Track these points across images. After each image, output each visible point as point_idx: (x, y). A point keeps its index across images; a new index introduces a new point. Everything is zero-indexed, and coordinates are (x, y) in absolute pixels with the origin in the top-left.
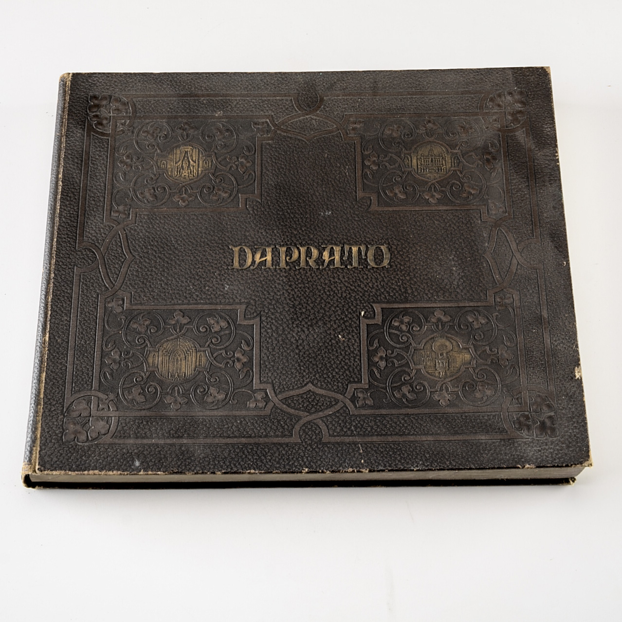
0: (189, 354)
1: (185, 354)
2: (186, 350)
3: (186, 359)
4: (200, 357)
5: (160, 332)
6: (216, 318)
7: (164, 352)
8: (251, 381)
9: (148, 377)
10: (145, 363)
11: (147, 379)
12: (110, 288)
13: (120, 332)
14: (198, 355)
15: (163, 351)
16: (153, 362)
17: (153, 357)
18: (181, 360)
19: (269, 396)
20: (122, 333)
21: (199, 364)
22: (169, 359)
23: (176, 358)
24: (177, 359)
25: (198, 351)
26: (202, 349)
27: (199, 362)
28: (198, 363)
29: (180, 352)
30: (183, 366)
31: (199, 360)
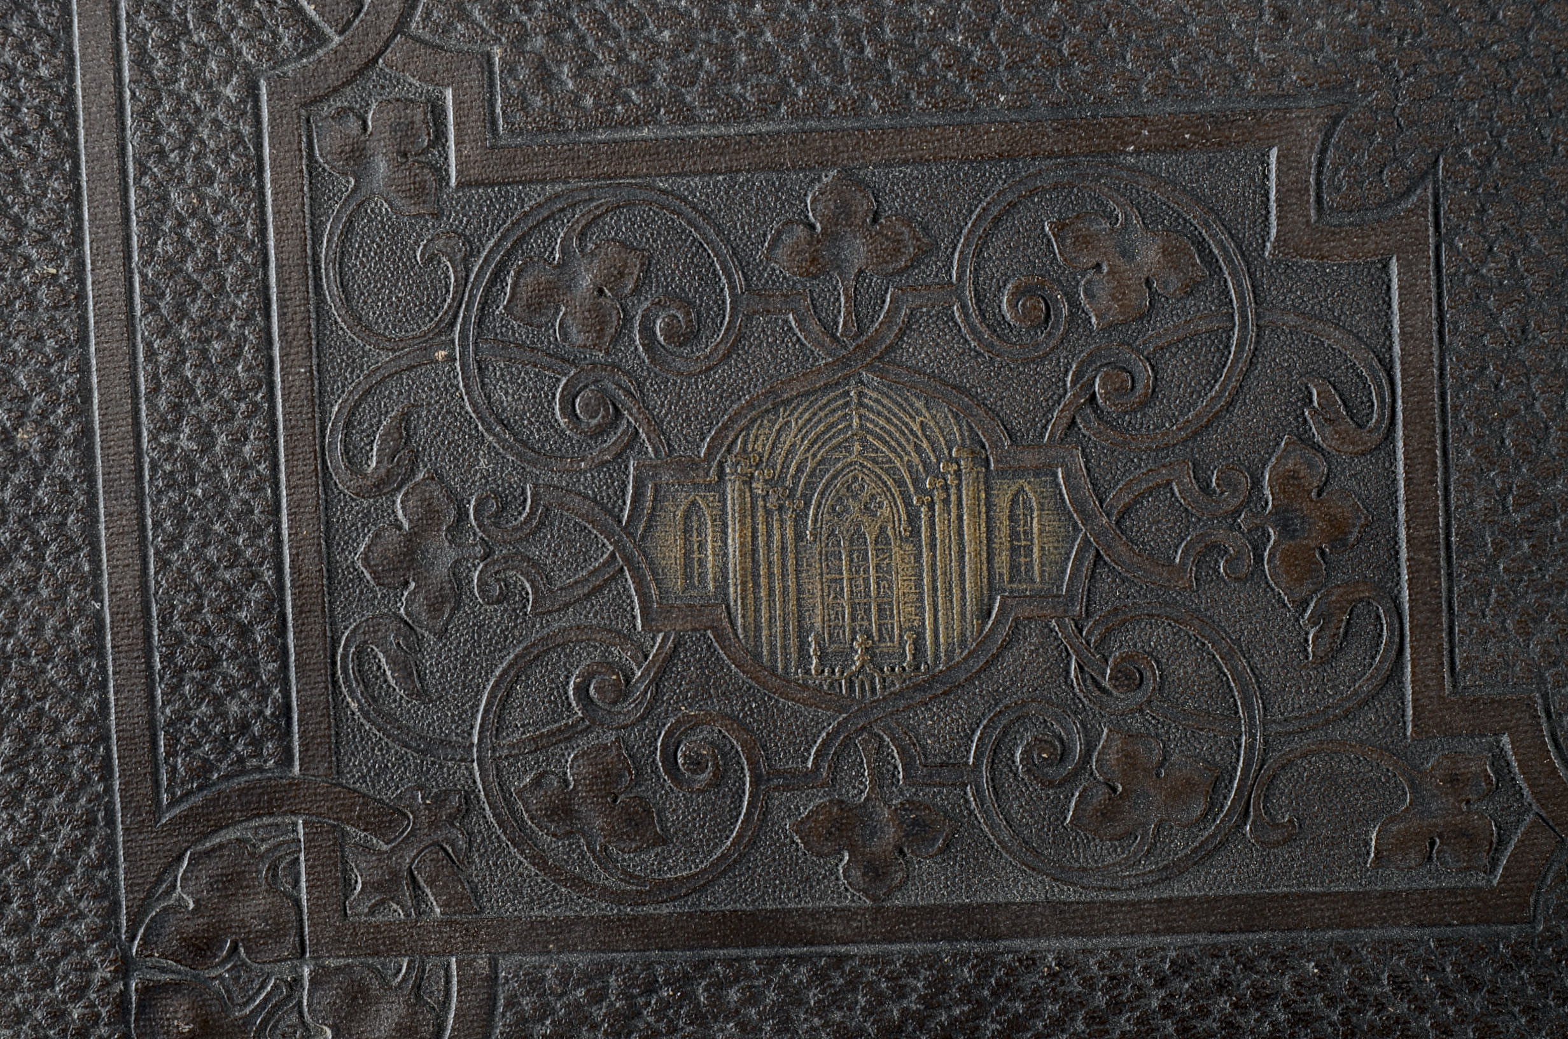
0: (938, 495)
1: (908, 503)
2: (910, 467)
3: (915, 532)
4: (1012, 518)
5: (713, 343)
6: (1111, 217)
7: (758, 487)
8: (1388, 679)
9: (663, 672)
10: (635, 570)
11: (657, 682)
12: (329, 31)
13: (441, 354)
14: (1003, 502)
15: (749, 480)
16: (687, 555)
17: (687, 531)
18: (881, 538)
19: (1520, 780)
20: (451, 358)
21: (1014, 568)
22: (799, 537)
23: (843, 529)
24: (856, 538)
25: (1002, 473)
26: (1029, 458)
27: (1014, 550)
28: (1003, 559)
29: (870, 487)
30: (900, 586)
31: (1014, 535)
